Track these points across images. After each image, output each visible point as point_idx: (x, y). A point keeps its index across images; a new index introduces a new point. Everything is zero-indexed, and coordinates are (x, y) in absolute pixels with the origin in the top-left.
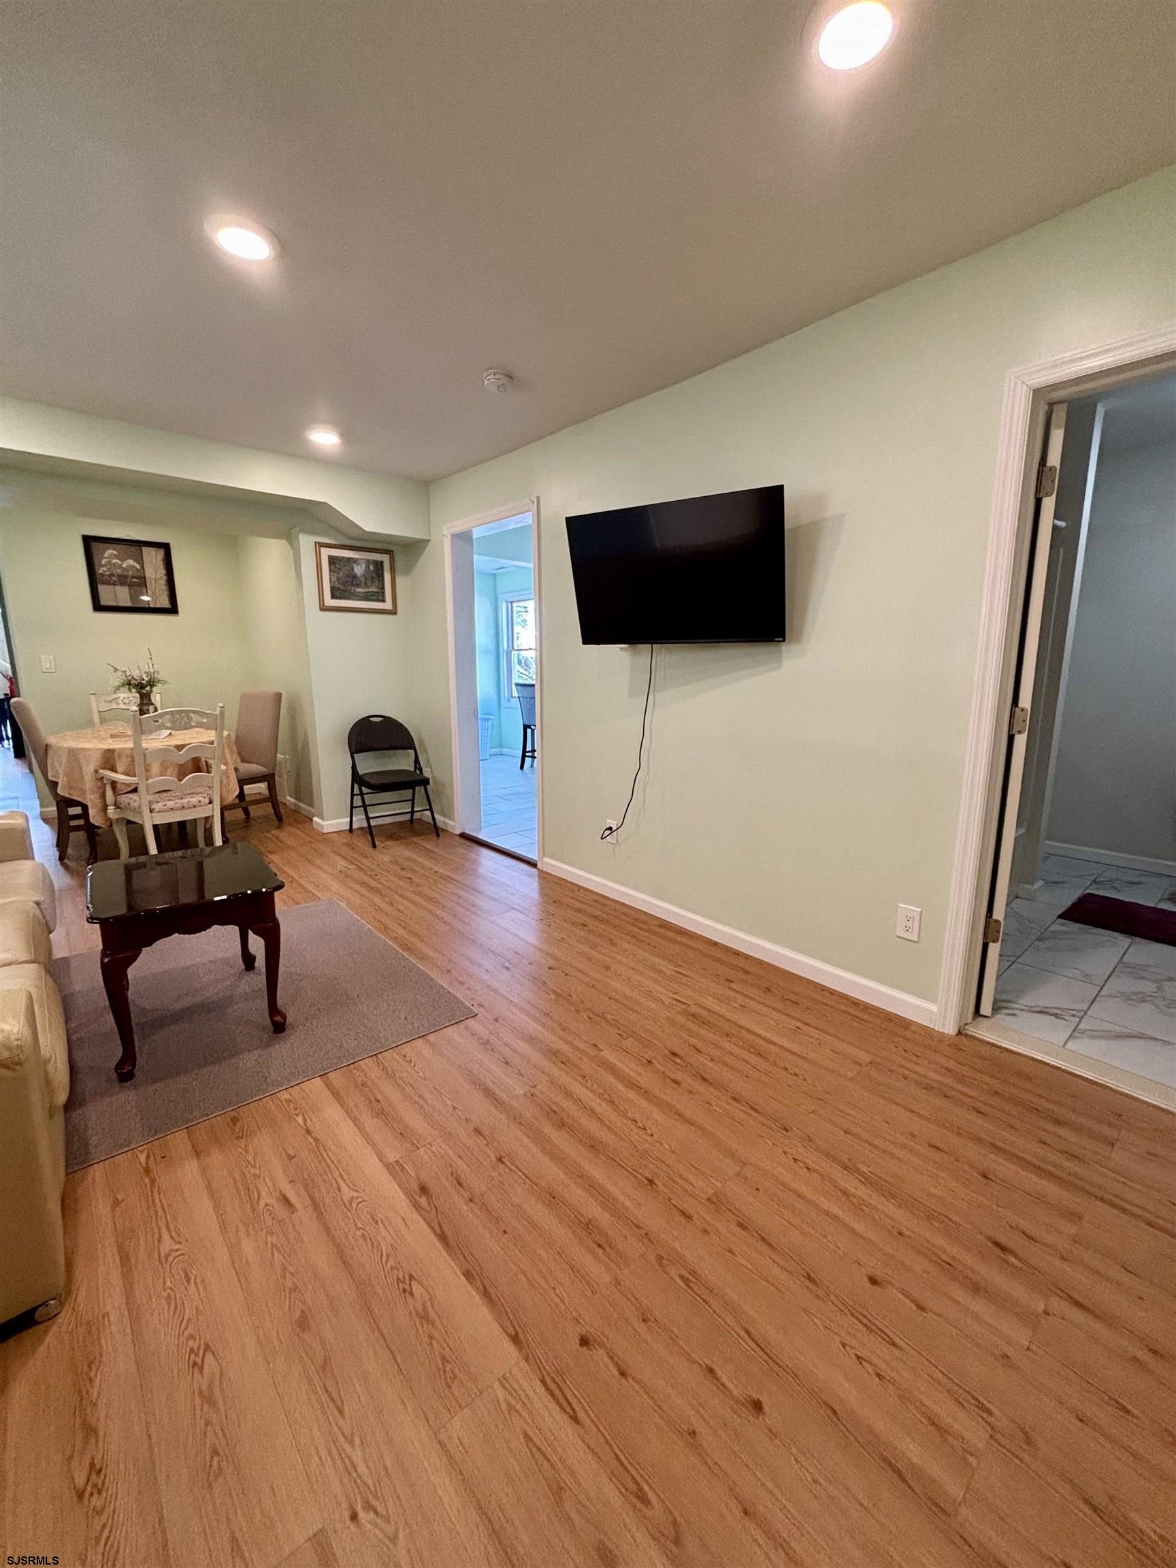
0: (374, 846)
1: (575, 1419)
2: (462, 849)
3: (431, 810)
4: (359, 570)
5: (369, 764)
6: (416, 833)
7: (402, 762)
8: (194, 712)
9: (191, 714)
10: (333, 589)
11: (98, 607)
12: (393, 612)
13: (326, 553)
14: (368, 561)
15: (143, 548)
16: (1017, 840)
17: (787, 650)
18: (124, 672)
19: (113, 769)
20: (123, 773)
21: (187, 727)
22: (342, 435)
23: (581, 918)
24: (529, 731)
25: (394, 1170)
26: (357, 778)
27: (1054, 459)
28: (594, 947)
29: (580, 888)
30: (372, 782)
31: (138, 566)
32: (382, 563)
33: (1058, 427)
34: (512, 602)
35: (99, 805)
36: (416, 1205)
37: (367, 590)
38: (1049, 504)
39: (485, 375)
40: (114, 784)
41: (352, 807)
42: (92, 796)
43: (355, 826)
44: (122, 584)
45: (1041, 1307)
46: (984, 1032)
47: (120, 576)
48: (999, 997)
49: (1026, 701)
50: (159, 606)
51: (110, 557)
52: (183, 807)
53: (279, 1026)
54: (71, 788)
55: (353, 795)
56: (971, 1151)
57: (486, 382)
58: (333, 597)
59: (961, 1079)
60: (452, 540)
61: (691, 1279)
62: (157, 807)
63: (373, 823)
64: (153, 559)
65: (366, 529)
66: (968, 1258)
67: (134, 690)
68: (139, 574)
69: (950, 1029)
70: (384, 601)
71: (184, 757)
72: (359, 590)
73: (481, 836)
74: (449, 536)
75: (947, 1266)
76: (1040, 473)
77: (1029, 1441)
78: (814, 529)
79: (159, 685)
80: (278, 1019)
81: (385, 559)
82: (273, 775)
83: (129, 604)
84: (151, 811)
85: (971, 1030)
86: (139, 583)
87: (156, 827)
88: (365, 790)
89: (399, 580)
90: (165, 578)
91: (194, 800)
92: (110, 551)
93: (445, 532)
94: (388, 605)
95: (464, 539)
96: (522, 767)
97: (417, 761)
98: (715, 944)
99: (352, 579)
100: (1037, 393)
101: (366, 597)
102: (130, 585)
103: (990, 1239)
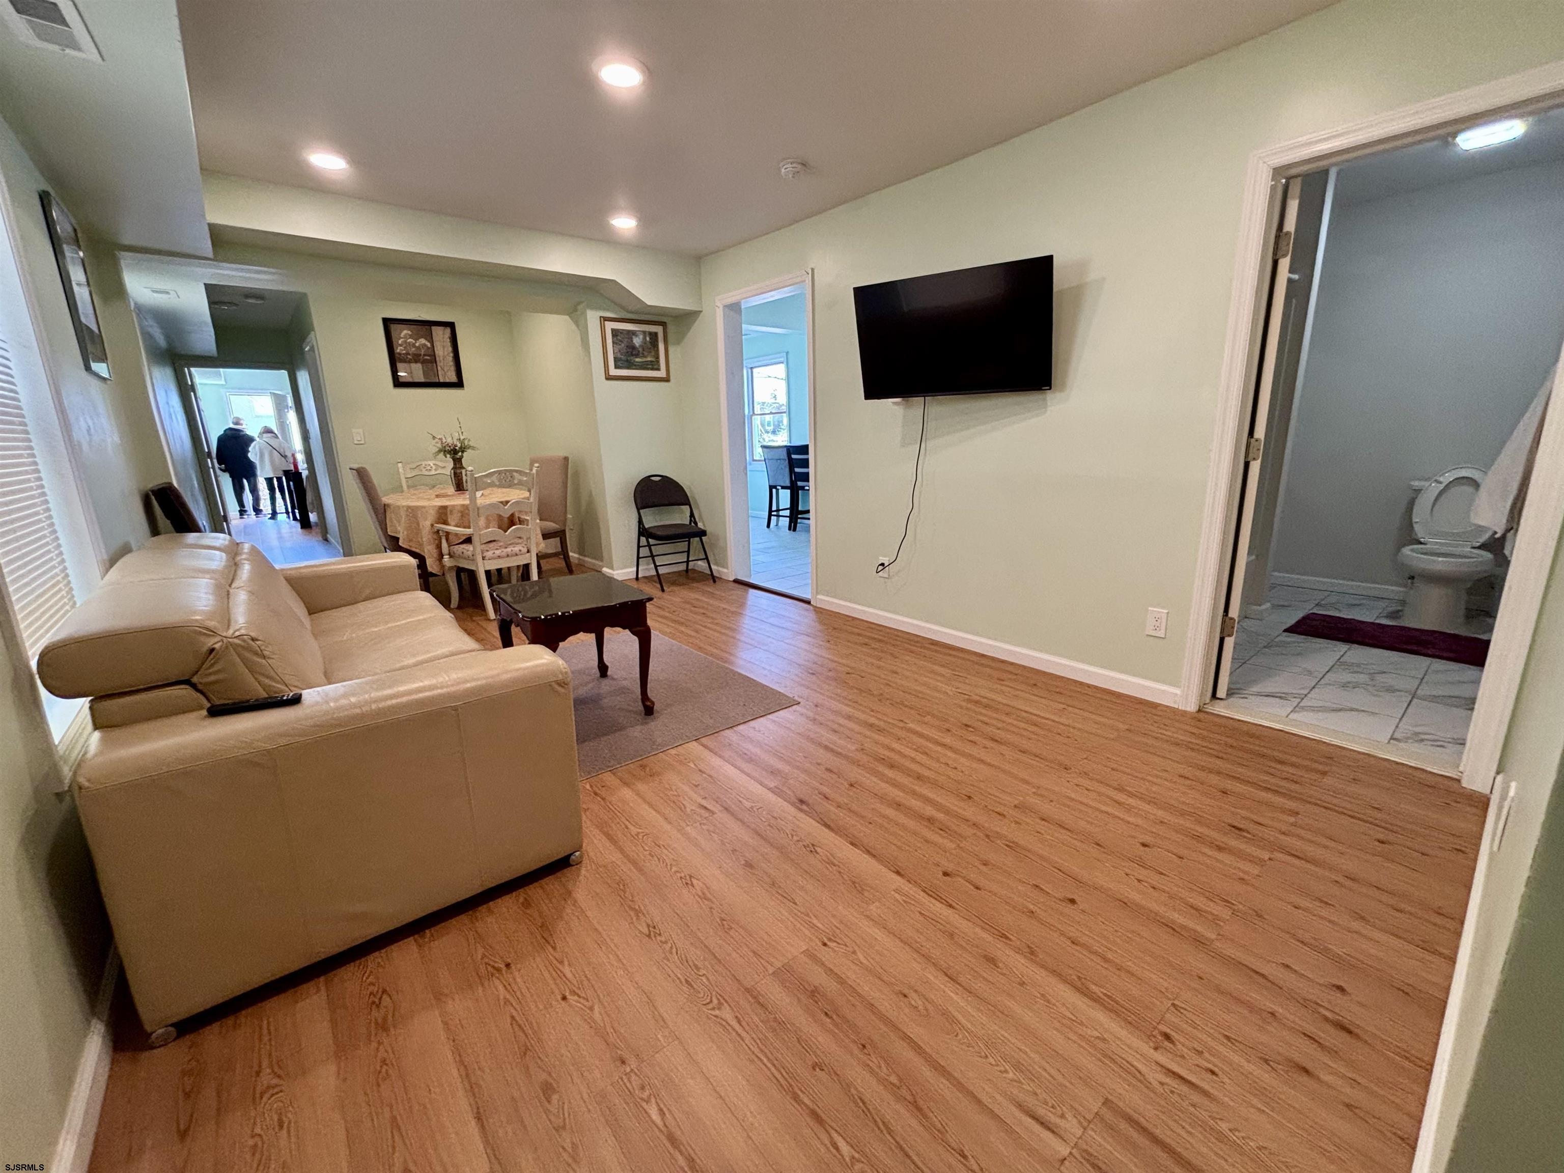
0: (663, 590)
1: (951, 906)
2: (739, 590)
3: (707, 558)
4: (637, 341)
5: (652, 520)
6: (694, 580)
7: (679, 517)
8: (517, 471)
9: (515, 474)
10: (616, 360)
11: (398, 383)
12: (667, 380)
13: (610, 326)
14: (644, 332)
15: (433, 328)
16: (1248, 564)
17: (1051, 397)
18: (441, 439)
19: (445, 523)
20: (456, 526)
21: (511, 486)
22: (639, 220)
23: (861, 640)
24: (774, 491)
25: (775, 791)
26: (643, 532)
27: (1290, 225)
28: (880, 659)
29: (854, 619)
30: (659, 533)
31: (429, 345)
32: (656, 334)
33: (1293, 198)
34: (752, 368)
35: (435, 555)
36: (801, 810)
37: (644, 360)
38: (1285, 264)
39: (782, 164)
40: (448, 534)
41: (638, 558)
42: (429, 547)
43: (640, 576)
44: (416, 362)
45: (1266, 857)
46: (1219, 709)
47: (414, 355)
48: (1232, 686)
49: (1260, 432)
50: (448, 381)
51: (405, 337)
52: (508, 556)
53: (649, 710)
54: (410, 541)
55: (639, 547)
56: (1214, 779)
57: (783, 170)
58: (616, 367)
59: (1204, 738)
60: (724, 310)
61: (1012, 846)
62: (489, 554)
63: (661, 572)
64: (441, 336)
65: (649, 304)
66: (1214, 834)
67: (448, 456)
68: (430, 352)
69: (1191, 707)
70: (658, 369)
71: (506, 512)
72: (637, 360)
73: (752, 581)
74: (721, 308)
75: (1198, 838)
76: (1278, 237)
77: (1260, 916)
78: (1078, 292)
79: (469, 451)
80: (648, 703)
81: (659, 329)
82: (564, 532)
83: (422, 380)
84: (484, 558)
85: (1209, 708)
86: (429, 360)
87: (488, 573)
88: (652, 541)
89: (671, 350)
90: (452, 355)
91: (516, 549)
92: (405, 332)
93: (718, 304)
94: (662, 373)
95: (734, 308)
96: (768, 526)
97: (692, 515)
98: (983, 656)
99: (632, 351)
100: (1277, 172)
101: (643, 367)
102: (424, 362)
103: (1230, 825)
